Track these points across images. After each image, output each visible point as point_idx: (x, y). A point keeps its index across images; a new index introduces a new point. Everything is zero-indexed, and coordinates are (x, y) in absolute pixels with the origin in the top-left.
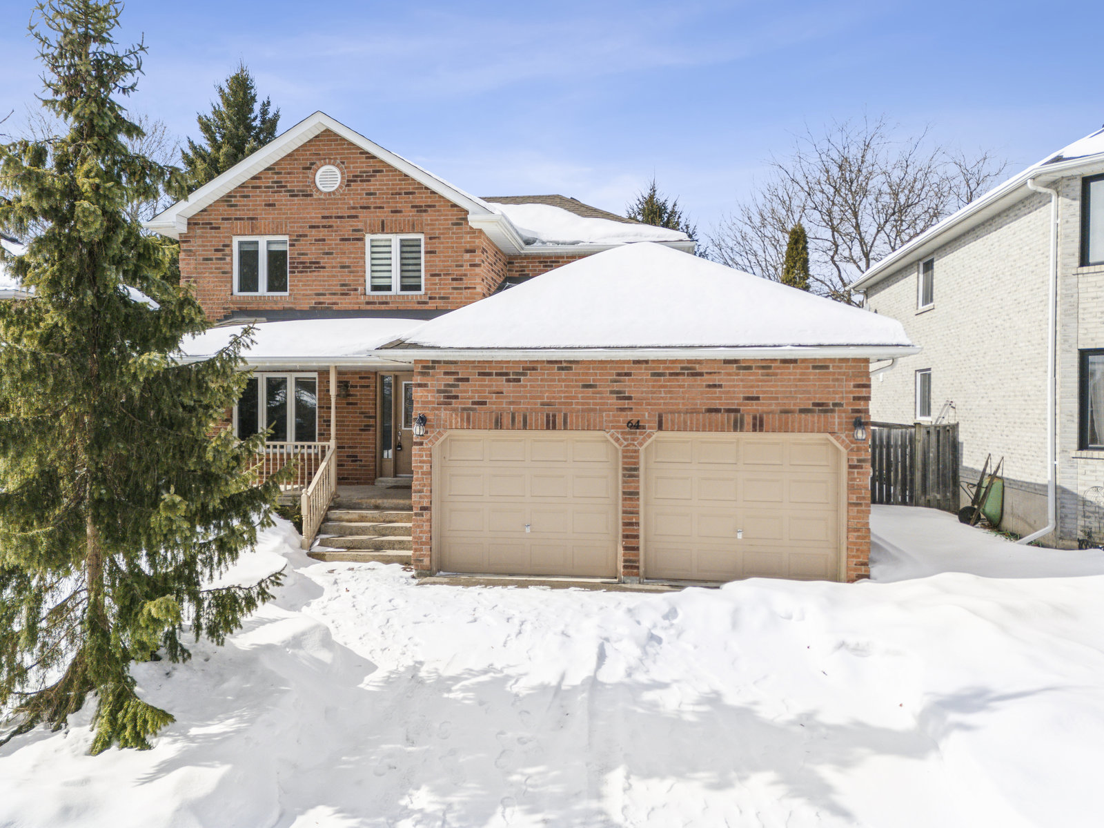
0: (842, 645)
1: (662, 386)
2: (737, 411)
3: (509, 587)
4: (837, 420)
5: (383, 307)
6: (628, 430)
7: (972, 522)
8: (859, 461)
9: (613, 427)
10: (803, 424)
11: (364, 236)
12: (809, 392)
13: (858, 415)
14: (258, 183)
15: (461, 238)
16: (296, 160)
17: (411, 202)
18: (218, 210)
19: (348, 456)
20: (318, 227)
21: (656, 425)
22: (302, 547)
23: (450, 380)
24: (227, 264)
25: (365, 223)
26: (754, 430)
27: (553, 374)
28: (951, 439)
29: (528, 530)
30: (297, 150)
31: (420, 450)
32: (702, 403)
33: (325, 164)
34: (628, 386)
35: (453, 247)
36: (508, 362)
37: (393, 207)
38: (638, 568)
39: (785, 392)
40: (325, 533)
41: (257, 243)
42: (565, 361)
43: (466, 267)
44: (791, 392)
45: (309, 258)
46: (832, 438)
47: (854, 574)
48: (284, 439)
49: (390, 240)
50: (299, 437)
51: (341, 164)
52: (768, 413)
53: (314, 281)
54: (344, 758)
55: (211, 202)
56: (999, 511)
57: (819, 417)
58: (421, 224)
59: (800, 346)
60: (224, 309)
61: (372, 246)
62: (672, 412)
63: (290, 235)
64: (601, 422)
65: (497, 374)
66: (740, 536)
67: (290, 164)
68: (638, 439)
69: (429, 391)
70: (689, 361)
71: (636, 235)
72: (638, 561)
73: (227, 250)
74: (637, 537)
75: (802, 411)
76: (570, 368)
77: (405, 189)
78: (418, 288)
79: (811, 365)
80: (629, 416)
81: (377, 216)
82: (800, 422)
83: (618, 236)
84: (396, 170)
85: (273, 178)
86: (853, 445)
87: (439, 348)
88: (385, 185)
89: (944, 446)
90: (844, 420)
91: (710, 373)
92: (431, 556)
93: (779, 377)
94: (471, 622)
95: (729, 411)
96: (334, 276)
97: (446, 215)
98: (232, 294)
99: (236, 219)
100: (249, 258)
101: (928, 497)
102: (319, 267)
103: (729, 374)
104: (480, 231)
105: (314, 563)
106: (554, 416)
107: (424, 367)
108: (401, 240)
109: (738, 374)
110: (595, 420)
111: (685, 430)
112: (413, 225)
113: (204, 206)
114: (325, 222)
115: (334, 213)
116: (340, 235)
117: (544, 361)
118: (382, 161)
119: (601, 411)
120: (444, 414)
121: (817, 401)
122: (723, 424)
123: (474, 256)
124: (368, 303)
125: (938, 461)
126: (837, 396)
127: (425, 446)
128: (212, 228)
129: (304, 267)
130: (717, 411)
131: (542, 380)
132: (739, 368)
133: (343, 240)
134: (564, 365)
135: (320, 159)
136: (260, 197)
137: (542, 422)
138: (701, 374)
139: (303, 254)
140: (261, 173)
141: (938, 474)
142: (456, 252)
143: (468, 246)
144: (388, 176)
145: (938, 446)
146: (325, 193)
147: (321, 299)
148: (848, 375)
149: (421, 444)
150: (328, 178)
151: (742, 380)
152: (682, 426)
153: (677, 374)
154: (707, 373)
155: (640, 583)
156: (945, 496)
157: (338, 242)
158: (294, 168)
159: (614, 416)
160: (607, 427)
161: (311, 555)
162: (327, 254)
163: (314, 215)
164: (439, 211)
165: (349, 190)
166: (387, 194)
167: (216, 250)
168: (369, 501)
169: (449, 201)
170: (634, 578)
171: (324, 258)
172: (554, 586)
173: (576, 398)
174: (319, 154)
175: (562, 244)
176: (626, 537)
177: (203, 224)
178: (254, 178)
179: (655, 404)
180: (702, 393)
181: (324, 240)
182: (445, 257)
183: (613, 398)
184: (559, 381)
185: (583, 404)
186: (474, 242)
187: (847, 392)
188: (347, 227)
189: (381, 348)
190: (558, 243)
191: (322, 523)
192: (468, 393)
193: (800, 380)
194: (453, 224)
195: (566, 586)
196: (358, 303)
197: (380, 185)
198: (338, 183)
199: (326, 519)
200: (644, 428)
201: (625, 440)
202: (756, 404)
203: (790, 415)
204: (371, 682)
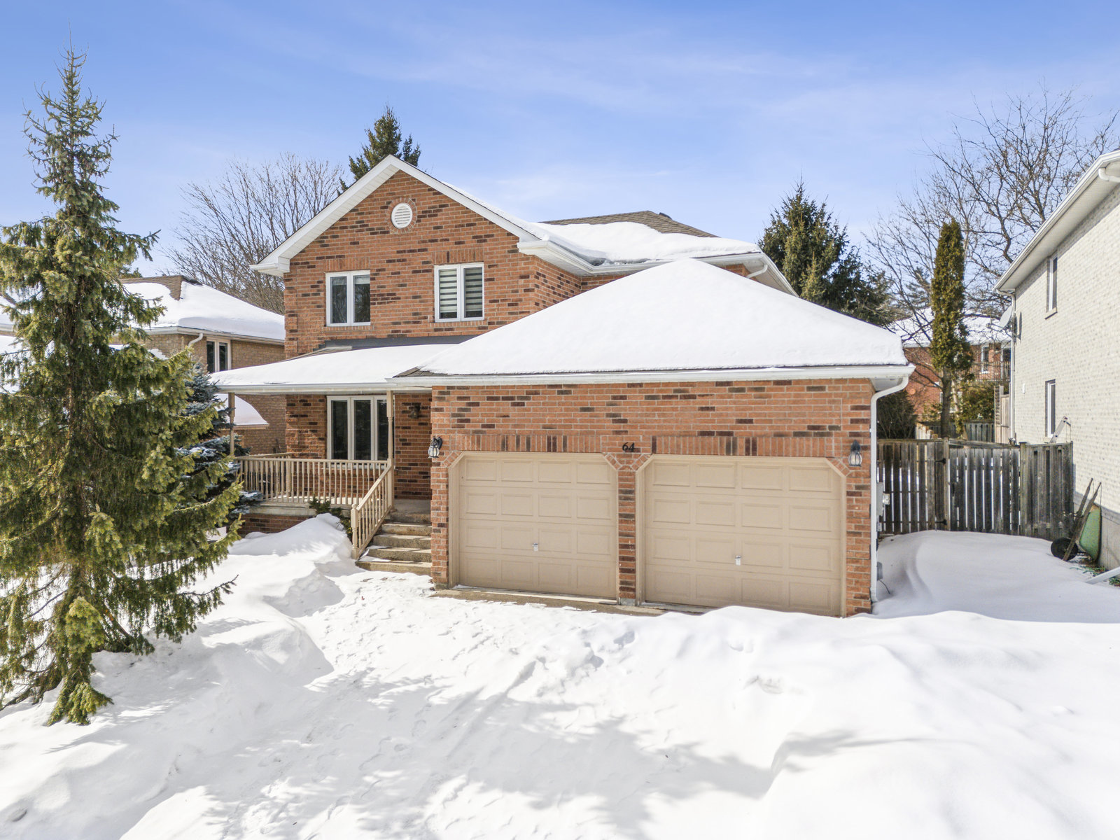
0: (756, 680)
1: (656, 409)
2: (730, 434)
3: (508, 603)
4: (833, 444)
5: (449, 333)
6: (623, 452)
7: (1067, 555)
8: (857, 487)
9: (610, 450)
10: (798, 448)
11: (433, 267)
12: (804, 415)
13: (857, 438)
14: (344, 224)
15: (517, 264)
16: (375, 200)
17: (473, 233)
18: (314, 251)
19: (420, 473)
20: (394, 261)
21: (650, 448)
22: (352, 557)
23: (463, 404)
24: (321, 298)
25: (433, 255)
26: (747, 454)
27: (554, 398)
28: (1064, 461)
29: (536, 549)
30: (376, 191)
31: (437, 470)
32: (695, 425)
33: (399, 203)
34: (624, 410)
35: (509, 274)
36: (513, 387)
37: (457, 239)
38: (634, 590)
39: (778, 415)
40: (377, 545)
41: (345, 278)
42: (565, 385)
43: (521, 292)
44: (785, 415)
45: (387, 291)
46: (829, 463)
47: (854, 607)
48: (345, 457)
49: (456, 270)
50: (358, 457)
51: (413, 202)
52: (761, 436)
53: (391, 311)
54: (248, 748)
55: (308, 244)
56: (1096, 544)
57: (815, 441)
58: (481, 253)
59: (785, 367)
60: (319, 339)
61: (441, 277)
62: (666, 435)
63: (371, 270)
64: (598, 444)
65: (504, 399)
66: (738, 562)
67: (370, 205)
68: (633, 461)
69: (444, 415)
70: (683, 384)
71: (704, 249)
72: (635, 583)
73: (321, 287)
74: (633, 559)
75: (797, 434)
76: (569, 392)
77: (467, 221)
78: (479, 314)
79: (806, 386)
80: (625, 439)
81: (444, 248)
82: (794, 447)
83: (686, 252)
84: (458, 204)
85: (357, 218)
86: (851, 471)
87: (446, 375)
88: (450, 218)
89: (1055, 468)
90: (842, 444)
91: (703, 396)
92: (448, 569)
93: (772, 399)
94: (443, 634)
95: (721, 434)
96: (407, 306)
97: (503, 244)
98: (325, 326)
99: (328, 258)
100: (339, 291)
101: (1036, 526)
102: (395, 299)
103: (722, 397)
104: (534, 257)
105: (359, 572)
106: (555, 439)
107: (441, 393)
108: (466, 270)
109: (730, 397)
110: (592, 443)
111: (678, 453)
112: (474, 254)
113: (303, 247)
114: (400, 256)
115: (407, 247)
116: (412, 268)
117: (545, 386)
118: (446, 197)
119: (598, 433)
120: (457, 436)
121: (812, 424)
122: (715, 447)
123: (528, 282)
124: (436, 330)
125: (1048, 485)
126: (834, 418)
127: (441, 467)
128: (309, 267)
129: (382, 299)
130: (710, 434)
131: (544, 404)
132: (731, 390)
133: (415, 272)
134: (564, 389)
135: (395, 198)
136: (346, 236)
137: (544, 444)
138: (694, 397)
139: (382, 287)
140: (347, 215)
141: (1048, 500)
142: (512, 278)
143: (523, 272)
144: (452, 209)
145: (1048, 468)
146: (399, 230)
147: (397, 327)
148: (845, 397)
149: (438, 464)
150: (402, 215)
151: (735, 403)
152: (676, 449)
153: (670, 397)
154: (699, 395)
155: (636, 605)
156: (1056, 525)
157: (411, 274)
158: (374, 208)
159: (610, 439)
160: (604, 450)
161: (359, 564)
162: (402, 285)
163: (391, 251)
164: (496, 240)
165: (419, 225)
166: (452, 226)
167: (312, 287)
168: (418, 516)
169: (505, 231)
170: (630, 600)
171: (399, 290)
172: (550, 604)
173: (574, 421)
174: (394, 194)
175: (629, 263)
176: (622, 559)
177: (302, 264)
178: (342, 219)
179: (649, 427)
180: (695, 416)
181: (399, 273)
182: (502, 283)
183: (608, 421)
184: (559, 405)
185: (581, 427)
186: (528, 268)
187: (844, 415)
188: (417, 261)
189: (398, 376)
190: (625, 262)
191: (375, 535)
192: (478, 416)
193: (794, 402)
194: (509, 252)
195: (560, 604)
196: (428, 330)
197: (446, 219)
198: (411, 219)
199: (380, 531)
200: (638, 450)
201: (621, 462)
202: (749, 427)
203: (783, 438)
204: (318, 684)
